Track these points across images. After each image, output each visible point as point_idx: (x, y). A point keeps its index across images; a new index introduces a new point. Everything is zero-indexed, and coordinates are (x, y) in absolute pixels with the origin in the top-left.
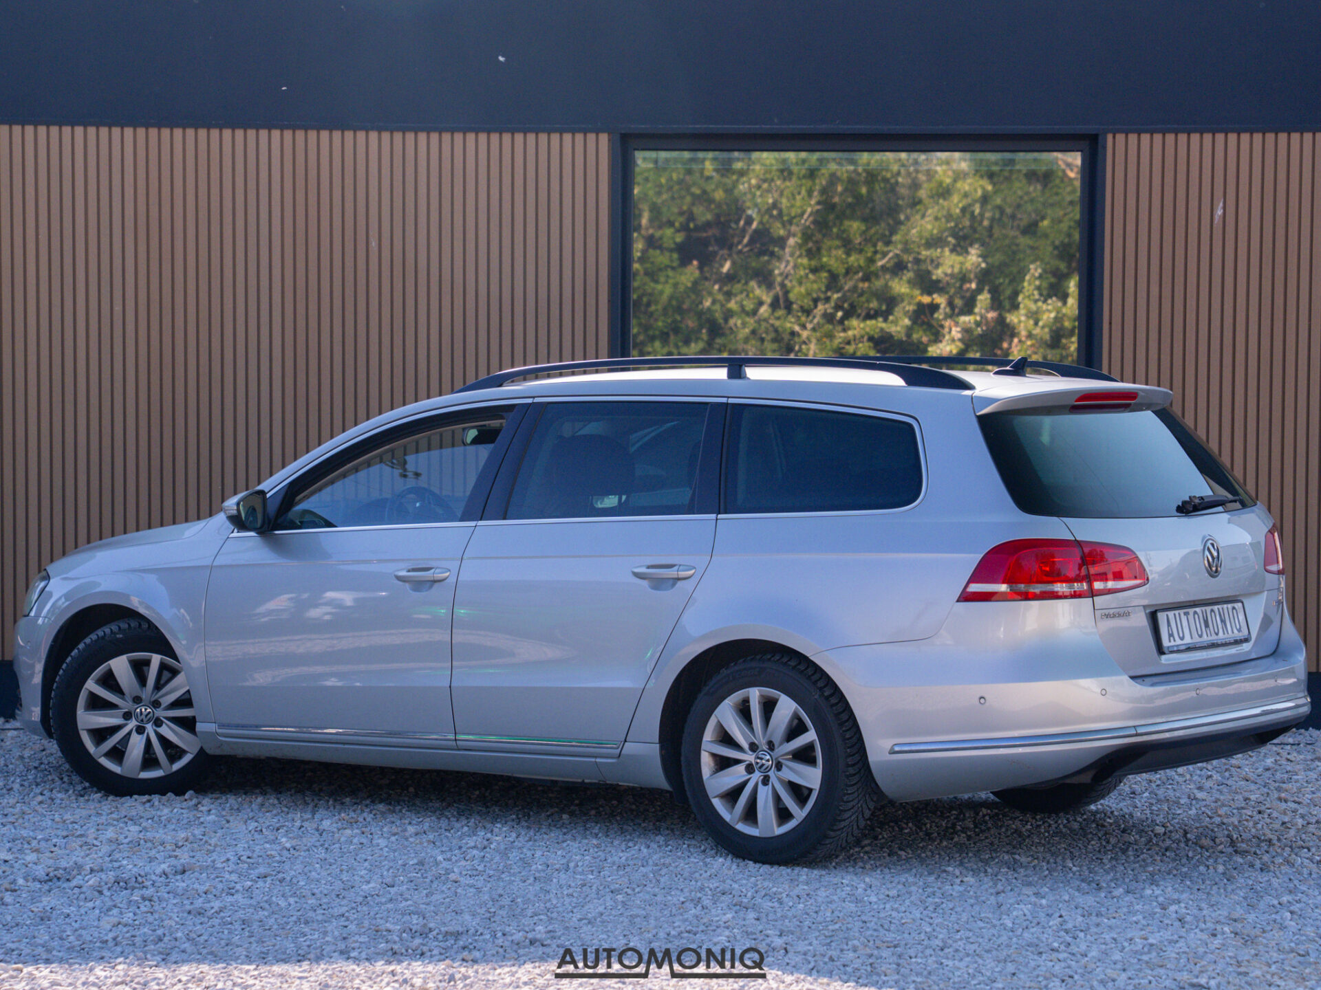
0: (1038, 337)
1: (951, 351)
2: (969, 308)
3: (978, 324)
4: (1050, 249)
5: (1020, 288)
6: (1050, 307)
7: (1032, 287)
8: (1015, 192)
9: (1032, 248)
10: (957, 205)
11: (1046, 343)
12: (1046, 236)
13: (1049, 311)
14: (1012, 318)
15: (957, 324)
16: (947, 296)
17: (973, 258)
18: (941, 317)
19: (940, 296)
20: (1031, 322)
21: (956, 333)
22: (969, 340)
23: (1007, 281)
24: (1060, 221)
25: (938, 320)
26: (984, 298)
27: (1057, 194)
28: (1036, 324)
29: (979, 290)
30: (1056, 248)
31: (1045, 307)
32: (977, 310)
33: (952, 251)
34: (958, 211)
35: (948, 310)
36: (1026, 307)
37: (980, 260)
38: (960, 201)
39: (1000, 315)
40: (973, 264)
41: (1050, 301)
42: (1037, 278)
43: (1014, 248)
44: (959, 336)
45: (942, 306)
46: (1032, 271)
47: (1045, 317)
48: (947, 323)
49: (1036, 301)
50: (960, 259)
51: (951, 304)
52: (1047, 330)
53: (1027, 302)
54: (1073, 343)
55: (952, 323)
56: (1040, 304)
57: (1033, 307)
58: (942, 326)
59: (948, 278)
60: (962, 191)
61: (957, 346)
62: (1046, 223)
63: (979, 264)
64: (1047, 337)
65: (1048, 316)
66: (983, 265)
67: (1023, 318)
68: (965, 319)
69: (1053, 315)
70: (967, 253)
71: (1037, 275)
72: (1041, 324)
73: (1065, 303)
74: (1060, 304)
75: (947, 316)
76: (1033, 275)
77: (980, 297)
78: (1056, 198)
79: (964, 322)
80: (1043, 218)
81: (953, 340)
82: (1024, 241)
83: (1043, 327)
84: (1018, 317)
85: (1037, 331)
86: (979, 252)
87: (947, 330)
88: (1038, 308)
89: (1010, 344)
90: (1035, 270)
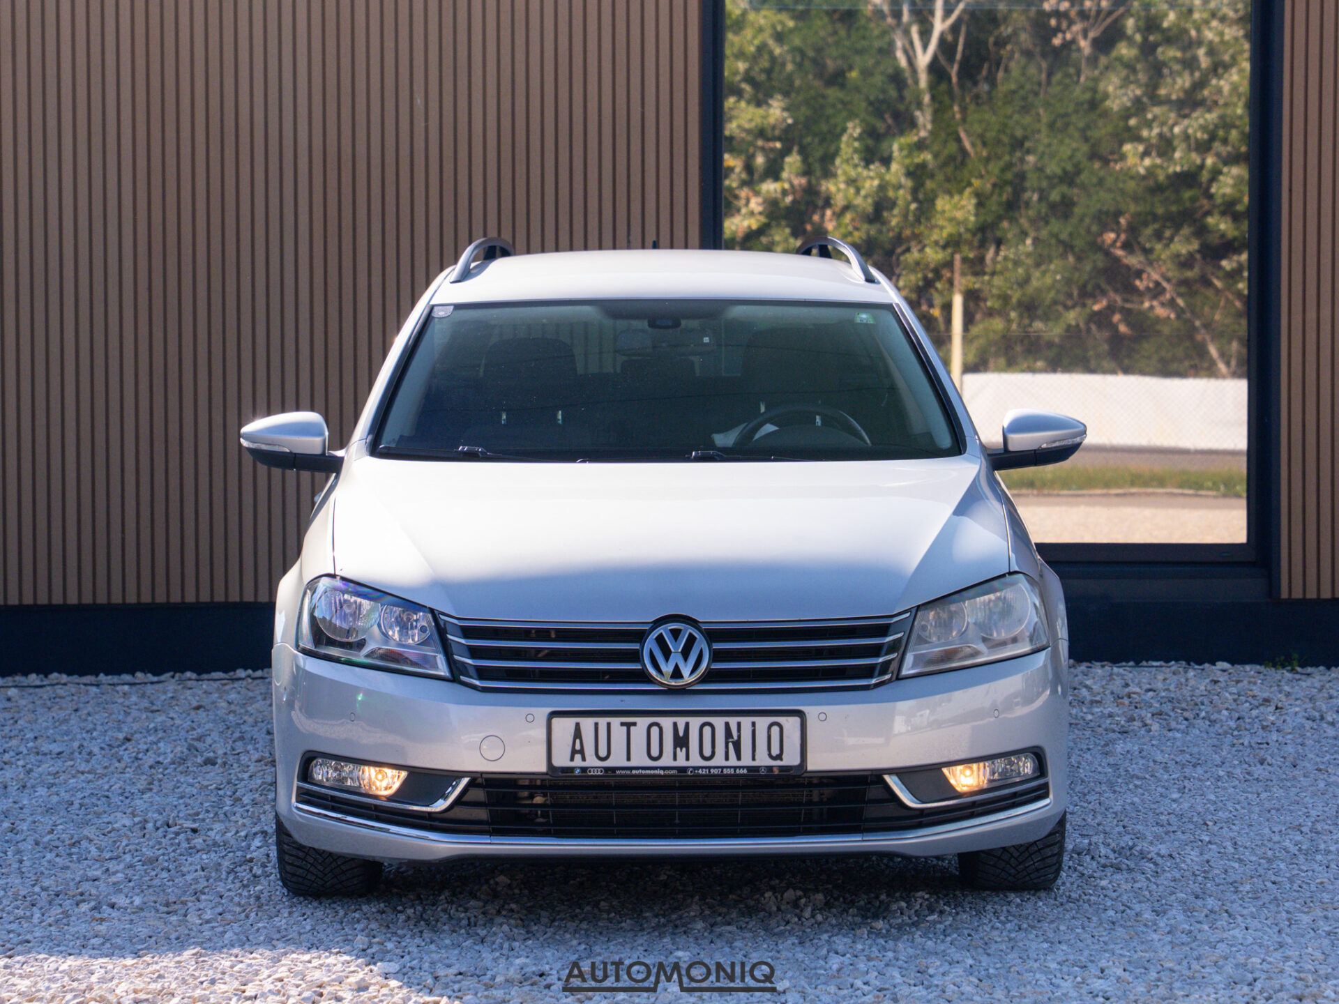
0: (860, 209)
1: (749, 227)
2: (773, 172)
3: (785, 193)
4: (864, 105)
5: (832, 149)
6: (872, 174)
7: (850, 150)
8: (816, 33)
9: (842, 102)
10: (751, 42)
11: (868, 216)
12: (858, 90)
13: (872, 178)
14: (829, 186)
15: (757, 193)
16: (743, 157)
17: (776, 112)
18: (734, 185)
19: (734, 158)
20: (852, 191)
21: (755, 204)
22: (774, 211)
23: (817, 140)
24: (871, 74)
25: (730, 189)
26: (793, 161)
27: (864, 38)
28: (858, 191)
29: (786, 151)
30: (871, 103)
31: (865, 173)
32: (785, 175)
33: (749, 102)
34: (752, 49)
35: (744, 176)
36: (845, 173)
37: (785, 114)
38: (754, 37)
39: (809, 182)
40: (777, 120)
41: (872, 167)
42: (856, 139)
43: (821, 101)
44: (760, 209)
45: (737, 170)
46: (850, 131)
47: (868, 184)
48: (744, 193)
49: (856, 166)
50: (761, 111)
51: (749, 168)
52: (870, 200)
53: (845, 166)
54: (894, 216)
55: (751, 194)
56: (860, 169)
57: (853, 173)
58: (737, 197)
59: (743, 135)
60: (756, 26)
61: (758, 221)
62: (854, 74)
63: (785, 120)
64: (870, 209)
65: (871, 185)
66: (790, 121)
67: (842, 186)
68: (770, 187)
69: (876, 182)
70: (769, 106)
71: (855, 135)
72: (863, 192)
73: (888, 168)
74: (883, 170)
75: (744, 183)
76: (851, 136)
77: (788, 160)
78: (864, 43)
79: (768, 192)
80: (851, 68)
81: (752, 213)
82: (833, 93)
83: (866, 197)
84: (836, 184)
85: (858, 201)
86: (782, 104)
87: (743, 202)
88: (859, 175)
89: (823, 216)
90: (854, 129)
